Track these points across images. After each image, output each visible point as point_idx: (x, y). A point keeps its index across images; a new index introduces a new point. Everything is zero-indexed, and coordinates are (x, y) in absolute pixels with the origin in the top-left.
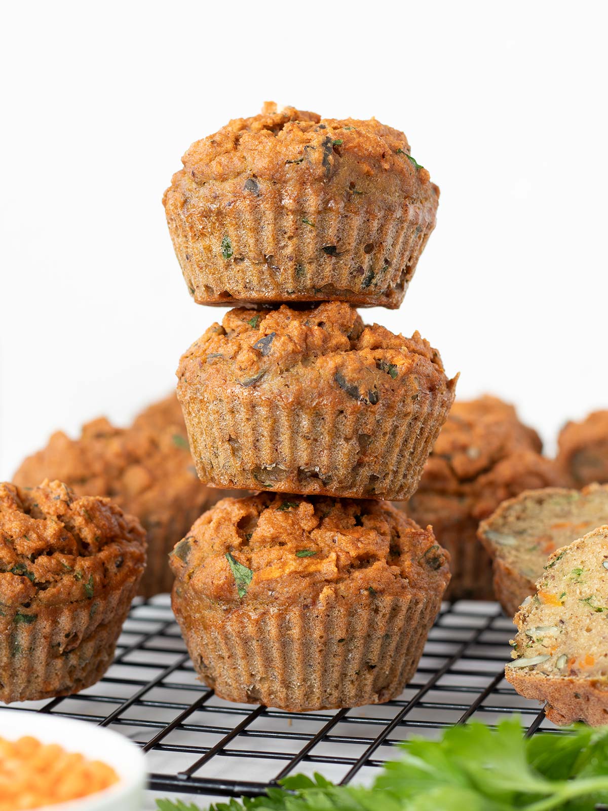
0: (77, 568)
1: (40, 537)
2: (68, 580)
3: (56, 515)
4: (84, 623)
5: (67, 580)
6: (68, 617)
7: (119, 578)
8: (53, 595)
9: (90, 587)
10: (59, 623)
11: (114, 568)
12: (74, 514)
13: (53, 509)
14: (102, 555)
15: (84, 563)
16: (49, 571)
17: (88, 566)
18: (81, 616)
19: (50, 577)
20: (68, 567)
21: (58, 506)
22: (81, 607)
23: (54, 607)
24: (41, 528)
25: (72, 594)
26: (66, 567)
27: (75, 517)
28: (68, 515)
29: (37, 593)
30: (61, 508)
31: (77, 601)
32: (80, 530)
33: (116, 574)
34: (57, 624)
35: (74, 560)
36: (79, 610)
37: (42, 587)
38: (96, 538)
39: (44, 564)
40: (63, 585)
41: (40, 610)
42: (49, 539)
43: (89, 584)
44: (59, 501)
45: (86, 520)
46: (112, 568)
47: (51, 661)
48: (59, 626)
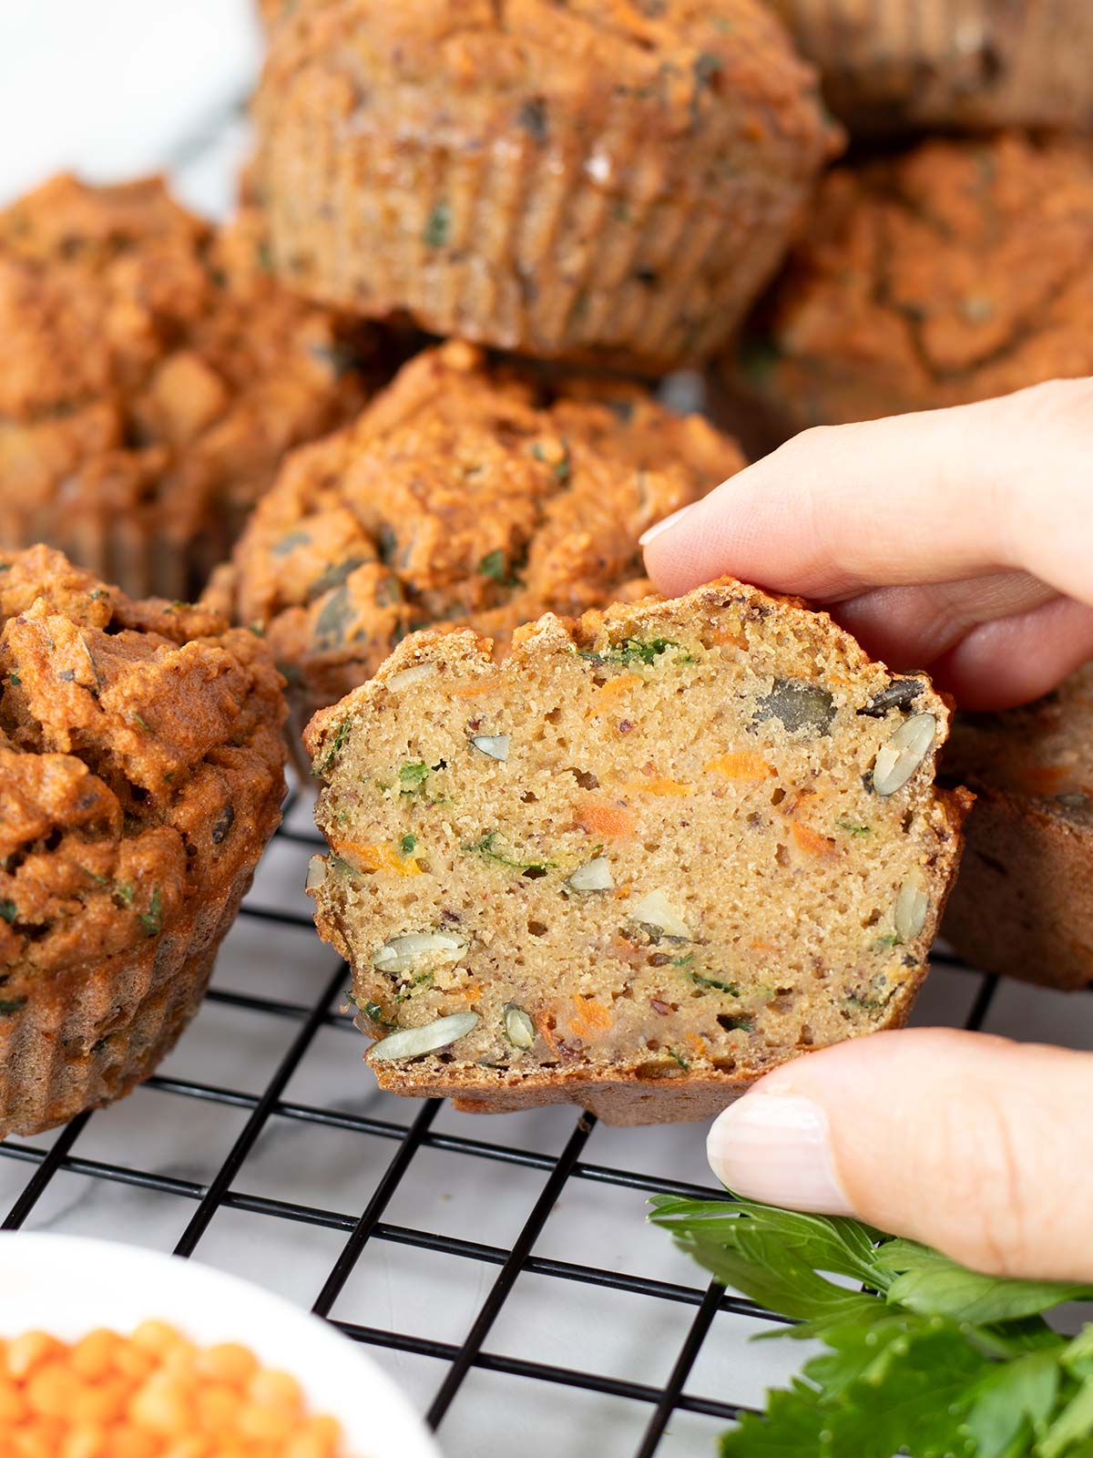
0: (122, 875)
1: (28, 807)
2: (100, 912)
3: (66, 729)
4: (139, 991)
5: (96, 909)
6: (100, 992)
7: (222, 868)
8: (65, 952)
9: (153, 921)
10: (80, 1003)
11: (211, 847)
12: (110, 723)
13: (59, 713)
14: (182, 815)
15: (138, 857)
16: (51, 895)
17: (149, 868)
18: (132, 979)
19: (55, 907)
20: (99, 879)
21: (70, 704)
22: (132, 962)
23: (66, 972)
24: (31, 782)
25: (109, 941)
26: (93, 877)
27: (113, 731)
28: (97, 728)
29: (24, 950)
30: (78, 711)
31: (123, 952)
32: (126, 759)
33: (215, 860)
34: (75, 1005)
35: (114, 852)
36: (126, 968)
37: (38, 932)
38: (167, 776)
39: (41, 881)
40: (87, 924)
41: (34, 990)
42: (49, 811)
43: (151, 914)
44: (72, 684)
45: (139, 735)
46: (205, 844)
47: (63, 1068)
48: (81, 1008)
